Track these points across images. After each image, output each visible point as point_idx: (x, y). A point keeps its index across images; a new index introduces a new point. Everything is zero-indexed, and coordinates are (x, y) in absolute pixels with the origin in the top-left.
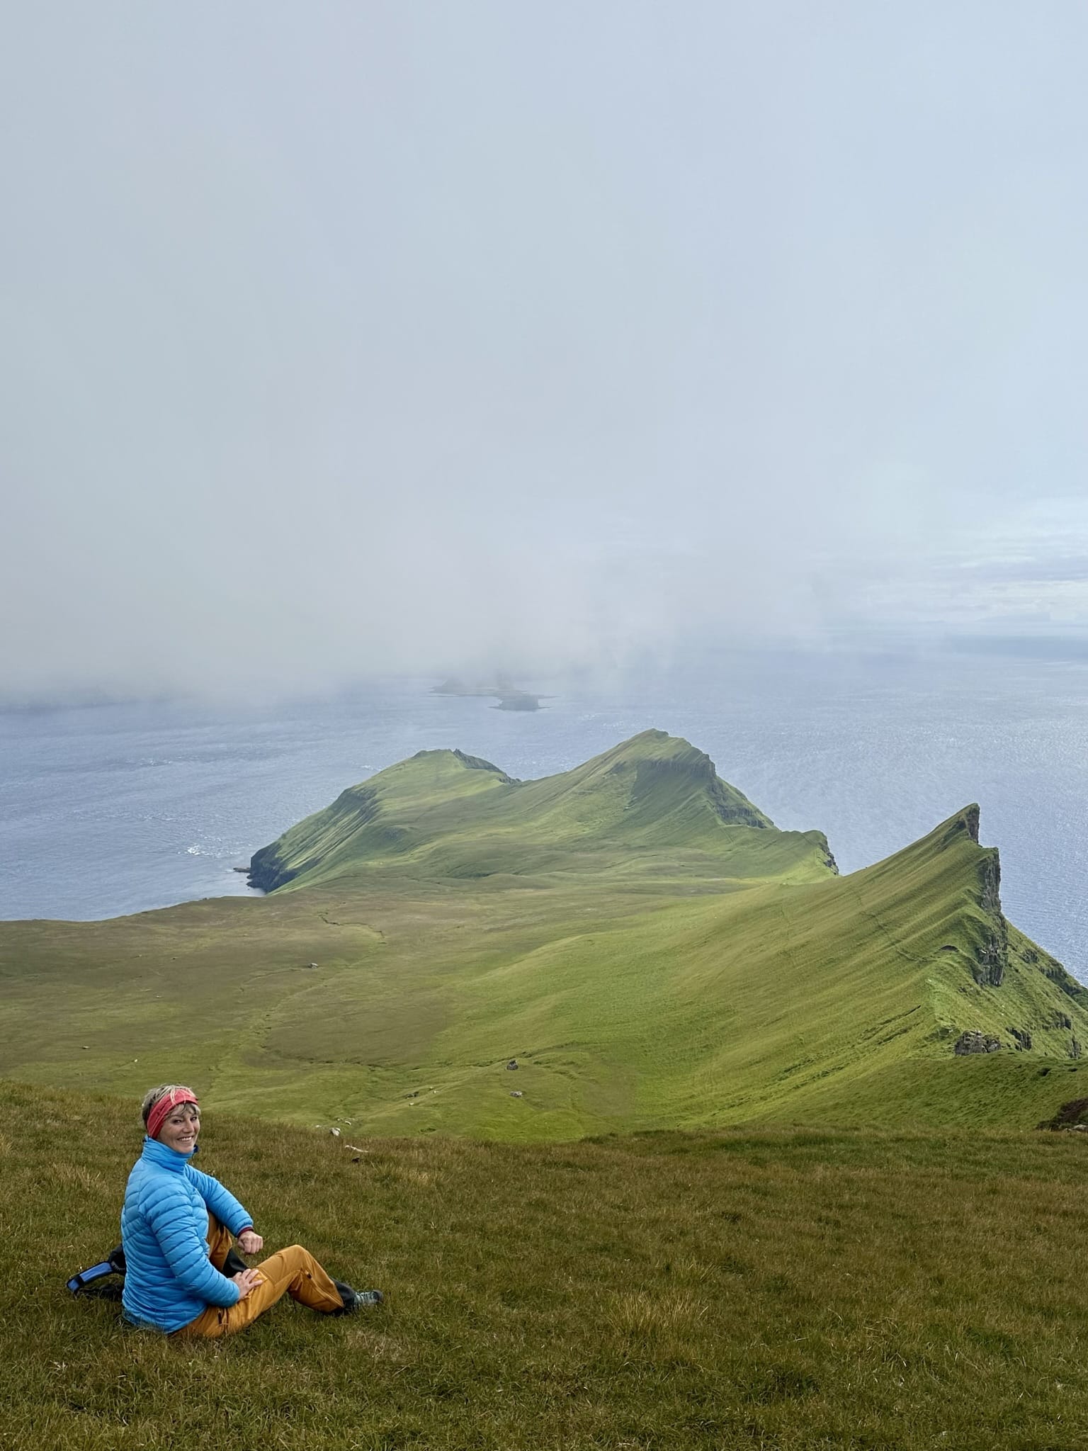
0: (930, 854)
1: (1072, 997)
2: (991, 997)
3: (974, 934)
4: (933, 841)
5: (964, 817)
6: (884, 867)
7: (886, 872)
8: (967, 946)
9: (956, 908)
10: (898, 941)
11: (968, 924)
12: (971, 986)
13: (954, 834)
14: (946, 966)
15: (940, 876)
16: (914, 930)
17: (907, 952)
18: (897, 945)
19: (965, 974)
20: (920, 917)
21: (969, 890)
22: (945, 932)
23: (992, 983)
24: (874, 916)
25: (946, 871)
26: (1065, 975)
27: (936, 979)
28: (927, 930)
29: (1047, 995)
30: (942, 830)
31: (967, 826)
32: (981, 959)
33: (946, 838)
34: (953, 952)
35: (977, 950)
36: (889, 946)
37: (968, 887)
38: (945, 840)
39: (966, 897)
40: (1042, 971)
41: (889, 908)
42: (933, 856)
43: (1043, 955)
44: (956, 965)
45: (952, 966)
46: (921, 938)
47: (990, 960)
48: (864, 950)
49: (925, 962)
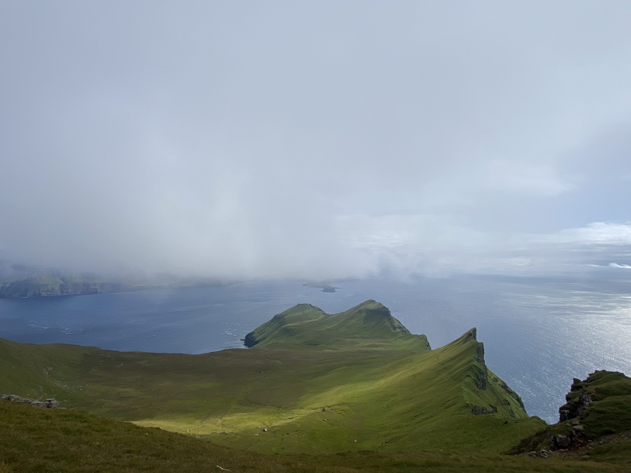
0: (461, 344)
1: (510, 394)
2: (483, 393)
3: (477, 372)
4: (462, 340)
5: (471, 332)
6: (446, 347)
7: (447, 349)
8: (474, 375)
9: (470, 363)
10: (451, 373)
11: (474, 368)
12: (476, 389)
13: (468, 337)
14: (468, 382)
15: (464, 352)
16: (456, 369)
17: (454, 377)
18: (451, 374)
19: (474, 385)
20: (458, 365)
21: (474, 357)
22: (466, 370)
23: (483, 389)
24: (443, 364)
25: (466, 350)
26: (507, 387)
27: (465, 387)
28: (461, 369)
29: (502, 394)
30: (465, 336)
31: (473, 335)
32: (479, 380)
33: (466, 338)
34: (470, 377)
35: (478, 377)
36: (448, 374)
37: (474, 356)
38: (466, 340)
39: (473, 359)
40: (499, 385)
41: (448, 362)
42: (462, 345)
43: (499, 379)
44: (471, 382)
45: (469, 382)
46: (459, 372)
47: (482, 381)
48: (440, 376)
49: (461, 381)
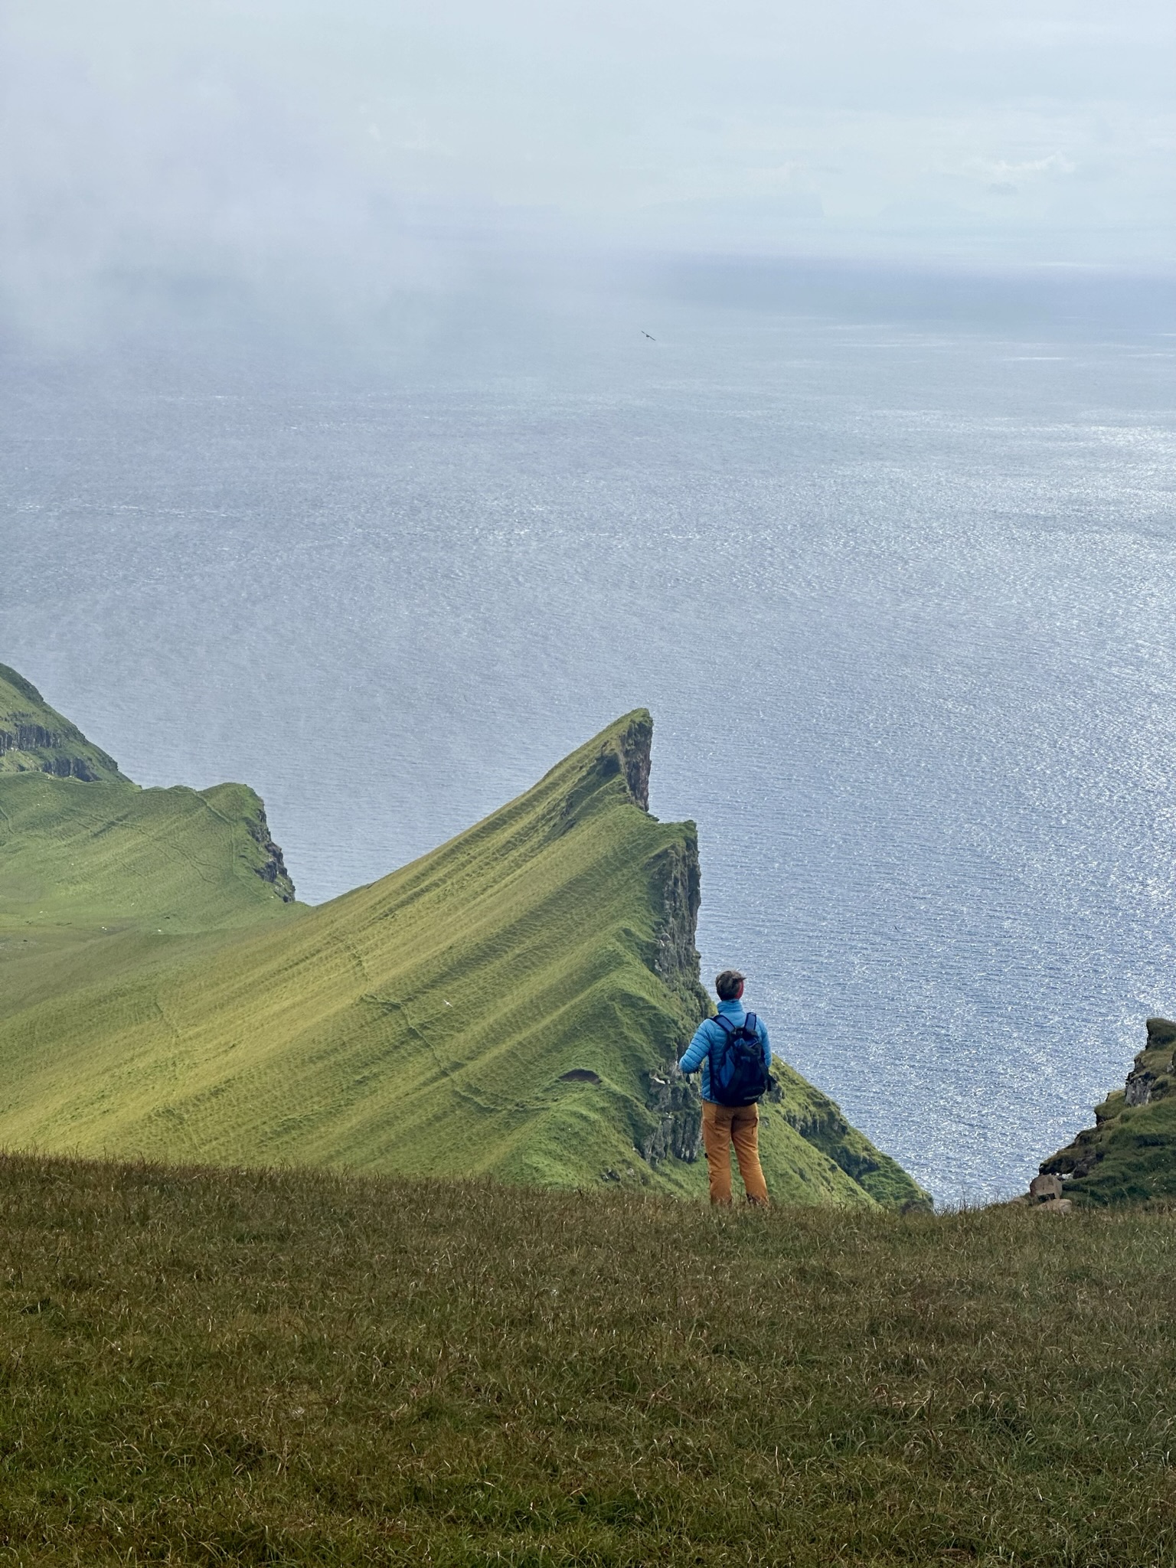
0: (535, 840)
4: (540, 809)
5: (615, 747)
6: (418, 879)
7: (427, 890)
8: (621, 1067)
9: (596, 977)
10: (457, 1066)
11: (624, 1016)
13: (590, 789)
14: (572, 1120)
15: (556, 900)
16: (495, 1036)
17: (477, 1092)
18: (455, 1076)
19: (615, 1137)
20: (508, 1004)
21: (627, 932)
22: (570, 1036)
24: (396, 1007)
25: (573, 884)
26: (844, 1129)
27: (548, 1153)
28: (526, 1033)
30: (563, 778)
31: (624, 769)
32: (652, 1098)
33: (573, 800)
34: (589, 1085)
35: (644, 1077)
36: (434, 1079)
37: (624, 923)
38: (570, 806)
39: (620, 947)
40: (791, 1120)
41: (433, 984)
42: (541, 846)
43: (793, 1082)
44: (593, 1116)
45: (585, 1118)
46: (512, 1054)
47: (674, 1098)
48: (373, 1092)
